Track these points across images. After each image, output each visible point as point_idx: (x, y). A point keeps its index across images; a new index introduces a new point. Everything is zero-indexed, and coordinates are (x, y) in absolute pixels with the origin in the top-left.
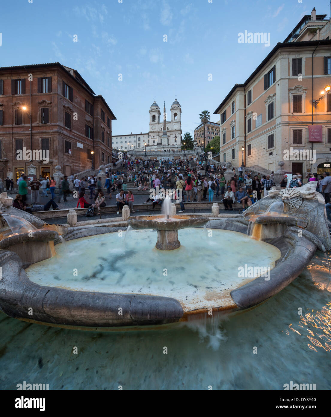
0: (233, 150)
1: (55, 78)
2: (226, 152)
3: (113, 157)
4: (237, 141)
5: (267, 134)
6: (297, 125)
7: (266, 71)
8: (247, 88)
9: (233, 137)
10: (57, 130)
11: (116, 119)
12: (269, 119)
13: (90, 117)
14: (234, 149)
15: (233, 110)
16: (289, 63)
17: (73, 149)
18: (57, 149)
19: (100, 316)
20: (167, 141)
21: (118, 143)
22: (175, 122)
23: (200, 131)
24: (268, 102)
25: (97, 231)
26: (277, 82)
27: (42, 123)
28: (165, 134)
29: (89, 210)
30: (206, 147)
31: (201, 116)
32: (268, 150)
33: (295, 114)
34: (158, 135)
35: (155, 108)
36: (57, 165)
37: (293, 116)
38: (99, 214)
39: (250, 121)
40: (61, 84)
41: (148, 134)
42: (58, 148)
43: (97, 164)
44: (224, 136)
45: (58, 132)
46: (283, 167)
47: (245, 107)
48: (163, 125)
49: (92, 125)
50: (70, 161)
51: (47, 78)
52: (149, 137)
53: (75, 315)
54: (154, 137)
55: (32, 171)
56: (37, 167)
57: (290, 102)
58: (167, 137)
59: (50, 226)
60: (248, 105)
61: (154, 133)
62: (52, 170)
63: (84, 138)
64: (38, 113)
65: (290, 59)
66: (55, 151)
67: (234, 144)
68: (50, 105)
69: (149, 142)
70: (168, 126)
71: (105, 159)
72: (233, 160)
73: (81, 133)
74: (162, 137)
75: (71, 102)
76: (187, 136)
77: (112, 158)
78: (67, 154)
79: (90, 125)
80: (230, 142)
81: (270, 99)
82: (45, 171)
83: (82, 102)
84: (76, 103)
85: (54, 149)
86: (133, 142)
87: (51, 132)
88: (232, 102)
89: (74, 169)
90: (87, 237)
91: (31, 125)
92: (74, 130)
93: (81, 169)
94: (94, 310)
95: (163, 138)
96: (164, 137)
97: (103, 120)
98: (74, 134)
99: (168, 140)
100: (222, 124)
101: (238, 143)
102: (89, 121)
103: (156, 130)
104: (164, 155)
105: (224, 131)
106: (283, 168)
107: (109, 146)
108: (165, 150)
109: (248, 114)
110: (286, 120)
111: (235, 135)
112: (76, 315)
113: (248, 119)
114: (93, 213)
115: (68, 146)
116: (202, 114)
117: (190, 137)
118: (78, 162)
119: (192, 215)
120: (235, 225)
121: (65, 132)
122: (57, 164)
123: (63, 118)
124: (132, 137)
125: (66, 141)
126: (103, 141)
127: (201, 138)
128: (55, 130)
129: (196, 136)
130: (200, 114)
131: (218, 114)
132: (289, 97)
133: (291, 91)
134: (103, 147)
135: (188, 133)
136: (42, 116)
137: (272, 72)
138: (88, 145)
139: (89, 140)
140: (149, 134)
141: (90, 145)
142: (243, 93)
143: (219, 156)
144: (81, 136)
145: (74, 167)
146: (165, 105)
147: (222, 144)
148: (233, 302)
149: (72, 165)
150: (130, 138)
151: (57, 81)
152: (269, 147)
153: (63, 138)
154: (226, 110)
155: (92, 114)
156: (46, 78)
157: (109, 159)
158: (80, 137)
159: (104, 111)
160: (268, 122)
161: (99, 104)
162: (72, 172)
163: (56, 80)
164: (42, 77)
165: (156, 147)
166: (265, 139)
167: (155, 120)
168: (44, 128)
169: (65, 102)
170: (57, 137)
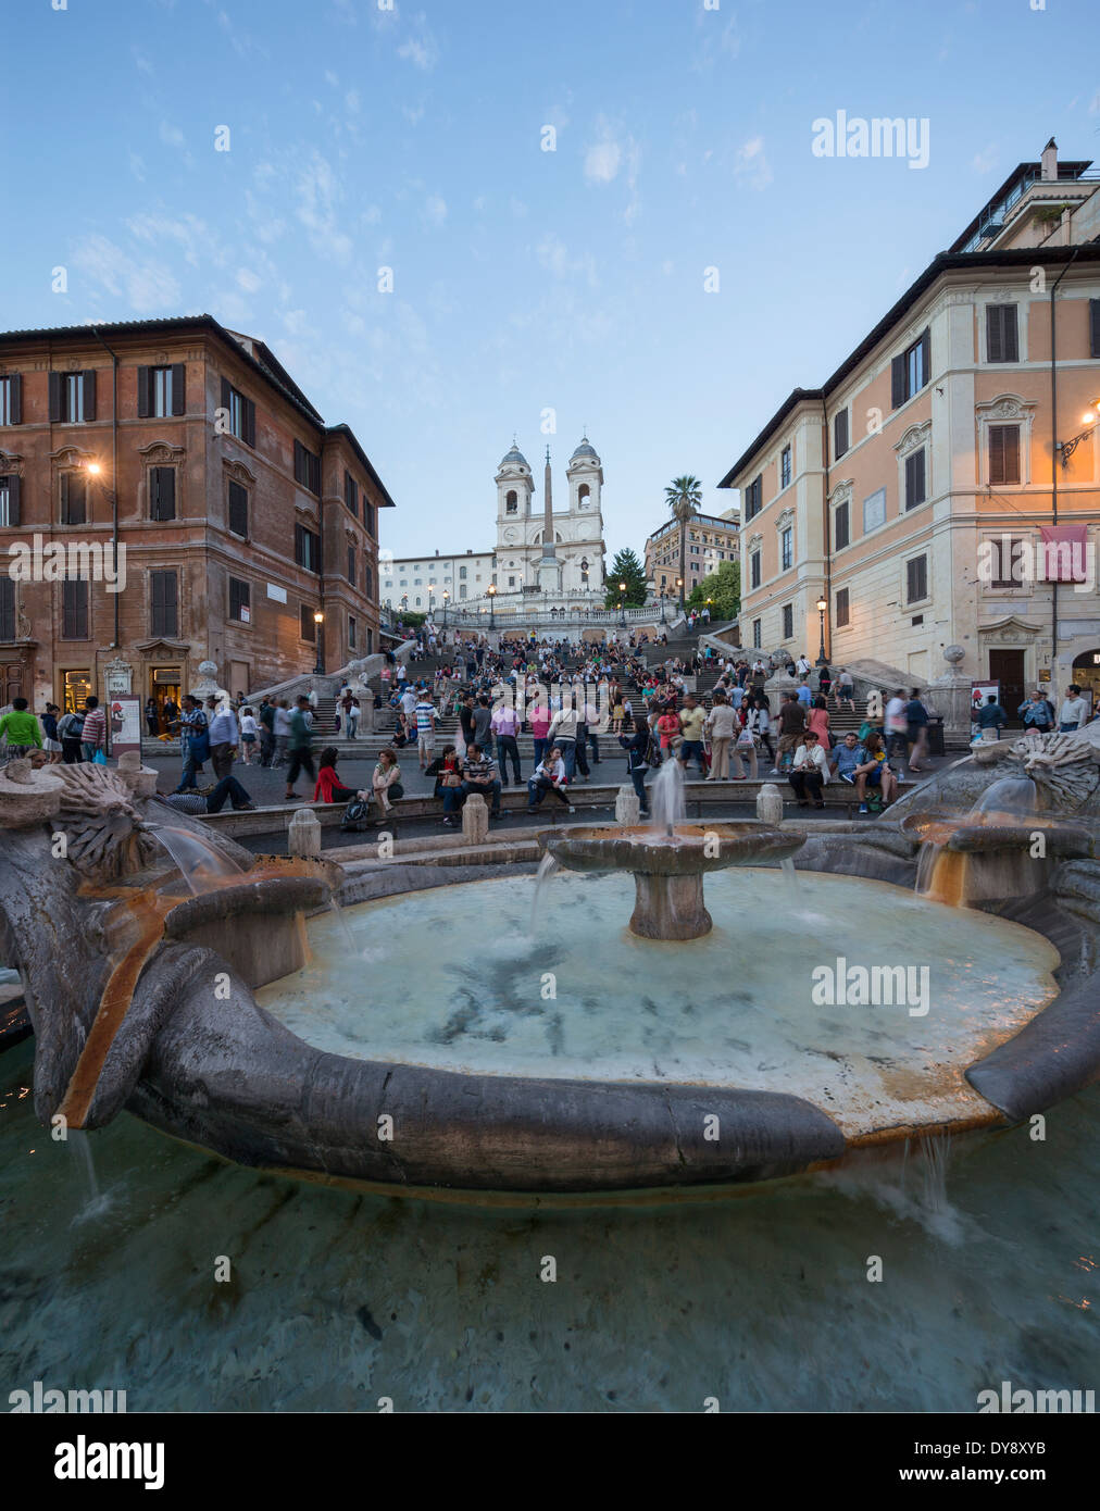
0: (788, 609)
1: (198, 369)
2: (764, 616)
3: (381, 632)
4: (800, 577)
5: (903, 554)
6: (1005, 524)
7: (898, 346)
8: (832, 404)
9: (786, 566)
10: (204, 541)
11: (394, 505)
12: (910, 504)
13: (310, 500)
14: (790, 606)
15: (786, 476)
16: (975, 320)
17: (255, 605)
18: (202, 606)
19: (580, 1153)
20: (556, 578)
21: (391, 585)
22: (583, 516)
23: (665, 545)
24: (905, 449)
25: (411, 881)
26: (936, 383)
27: (151, 517)
28: (549, 553)
29: (353, 810)
30: (687, 597)
31: (670, 494)
32: (906, 607)
33: (996, 488)
34: (527, 560)
35: (515, 467)
36: (204, 660)
37: (990, 494)
38: (383, 822)
39: (843, 511)
40: (215, 388)
41: (493, 555)
42: (206, 604)
43: (332, 656)
44: (754, 560)
45: (207, 549)
46: (959, 664)
47: (827, 464)
48: (543, 524)
49: (316, 524)
50: (247, 646)
51: (168, 367)
52: (494, 566)
53: (493, 1153)
54: (512, 564)
55: (119, 680)
56: (137, 666)
57: (981, 451)
58: (557, 565)
59: (283, 861)
60: (837, 459)
61: (514, 553)
62: (187, 676)
63: (291, 568)
64: (140, 486)
65: (977, 307)
66: (199, 614)
67: (789, 586)
68: (178, 459)
69: (494, 583)
70: (558, 526)
71: (357, 642)
72: (788, 640)
73: (281, 552)
74: (541, 564)
75: (250, 450)
76: (624, 562)
77: (381, 635)
78: (235, 622)
79: (308, 524)
80: (778, 580)
81: (914, 439)
82: (161, 681)
83: (283, 450)
84: (263, 451)
85: (194, 607)
86: (440, 580)
87: (185, 550)
88: (781, 447)
89: (258, 674)
90: (383, 900)
91: (117, 524)
92: (259, 542)
93: (281, 674)
94: (559, 1135)
95: (544, 567)
96: (547, 565)
97: (353, 508)
98: (257, 554)
99: (561, 574)
100: (747, 521)
101: (805, 585)
102: (308, 513)
103: (519, 542)
104: (551, 626)
105: (753, 546)
106: (961, 668)
107: (369, 595)
108: (554, 609)
109: (837, 489)
110: (968, 507)
111: (792, 557)
112: (498, 1152)
113: (837, 506)
114: (365, 819)
115: (239, 594)
116: (673, 487)
117: (635, 565)
118: (270, 649)
119: (739, 824)
120: (860, 855)
121: (229, 550)
122: (204, 657)
123: (225, 500)
124: (439, 565)
125: (233, 580)
126: (352, 579)
127: (670, 569)
128: (198, 541)
129: (651, 560)
130: (669, 489)
131: (735, 487)
132: (977, 432)
133: (982, 413)
134: (351, 599)
135: (627, 552)
136: (151, 496)
137: (920, 348)
138: (304, 591)
139: (306, 574)
140: (495, 554)
141: (309, 593)
142: (819, 420)
143: (738, 626)
144: (281, 562)
145: (260, 666)
146: (548, 458)
147: (748, 590)
148: (987, 1106)
149: (251, 660)
150: (431, 567)
151: (202, 376)
152: (912, 598)
153: (223, 570)
154: (761, 475)
155: (316, 487)
156: (165, 368)
157: (370, 641)
158: (279, 567)
159: (354, 477)
160: (906, 515)
161: (338, 453)
162: (252, 682)
163: (200, 372)
164: (154, 364)
165: (520, 598)
166: (895, 572)
167: (516, 507)
168: (160, 535)
169: (229, 449)
170: (204, 564)
